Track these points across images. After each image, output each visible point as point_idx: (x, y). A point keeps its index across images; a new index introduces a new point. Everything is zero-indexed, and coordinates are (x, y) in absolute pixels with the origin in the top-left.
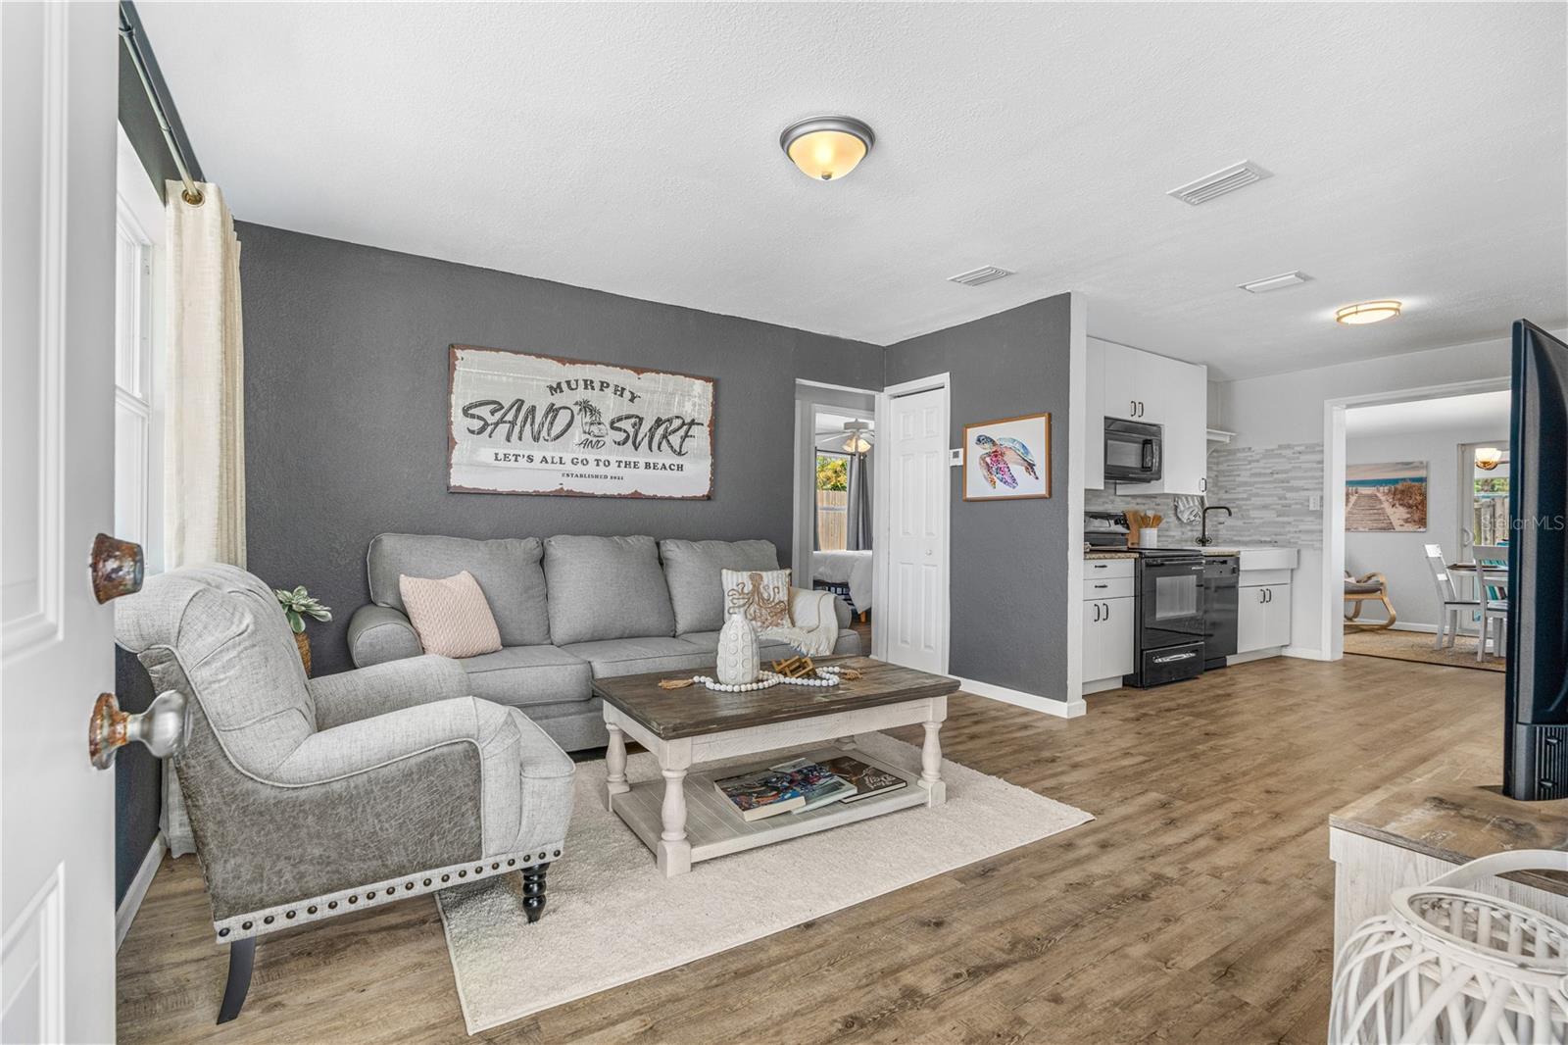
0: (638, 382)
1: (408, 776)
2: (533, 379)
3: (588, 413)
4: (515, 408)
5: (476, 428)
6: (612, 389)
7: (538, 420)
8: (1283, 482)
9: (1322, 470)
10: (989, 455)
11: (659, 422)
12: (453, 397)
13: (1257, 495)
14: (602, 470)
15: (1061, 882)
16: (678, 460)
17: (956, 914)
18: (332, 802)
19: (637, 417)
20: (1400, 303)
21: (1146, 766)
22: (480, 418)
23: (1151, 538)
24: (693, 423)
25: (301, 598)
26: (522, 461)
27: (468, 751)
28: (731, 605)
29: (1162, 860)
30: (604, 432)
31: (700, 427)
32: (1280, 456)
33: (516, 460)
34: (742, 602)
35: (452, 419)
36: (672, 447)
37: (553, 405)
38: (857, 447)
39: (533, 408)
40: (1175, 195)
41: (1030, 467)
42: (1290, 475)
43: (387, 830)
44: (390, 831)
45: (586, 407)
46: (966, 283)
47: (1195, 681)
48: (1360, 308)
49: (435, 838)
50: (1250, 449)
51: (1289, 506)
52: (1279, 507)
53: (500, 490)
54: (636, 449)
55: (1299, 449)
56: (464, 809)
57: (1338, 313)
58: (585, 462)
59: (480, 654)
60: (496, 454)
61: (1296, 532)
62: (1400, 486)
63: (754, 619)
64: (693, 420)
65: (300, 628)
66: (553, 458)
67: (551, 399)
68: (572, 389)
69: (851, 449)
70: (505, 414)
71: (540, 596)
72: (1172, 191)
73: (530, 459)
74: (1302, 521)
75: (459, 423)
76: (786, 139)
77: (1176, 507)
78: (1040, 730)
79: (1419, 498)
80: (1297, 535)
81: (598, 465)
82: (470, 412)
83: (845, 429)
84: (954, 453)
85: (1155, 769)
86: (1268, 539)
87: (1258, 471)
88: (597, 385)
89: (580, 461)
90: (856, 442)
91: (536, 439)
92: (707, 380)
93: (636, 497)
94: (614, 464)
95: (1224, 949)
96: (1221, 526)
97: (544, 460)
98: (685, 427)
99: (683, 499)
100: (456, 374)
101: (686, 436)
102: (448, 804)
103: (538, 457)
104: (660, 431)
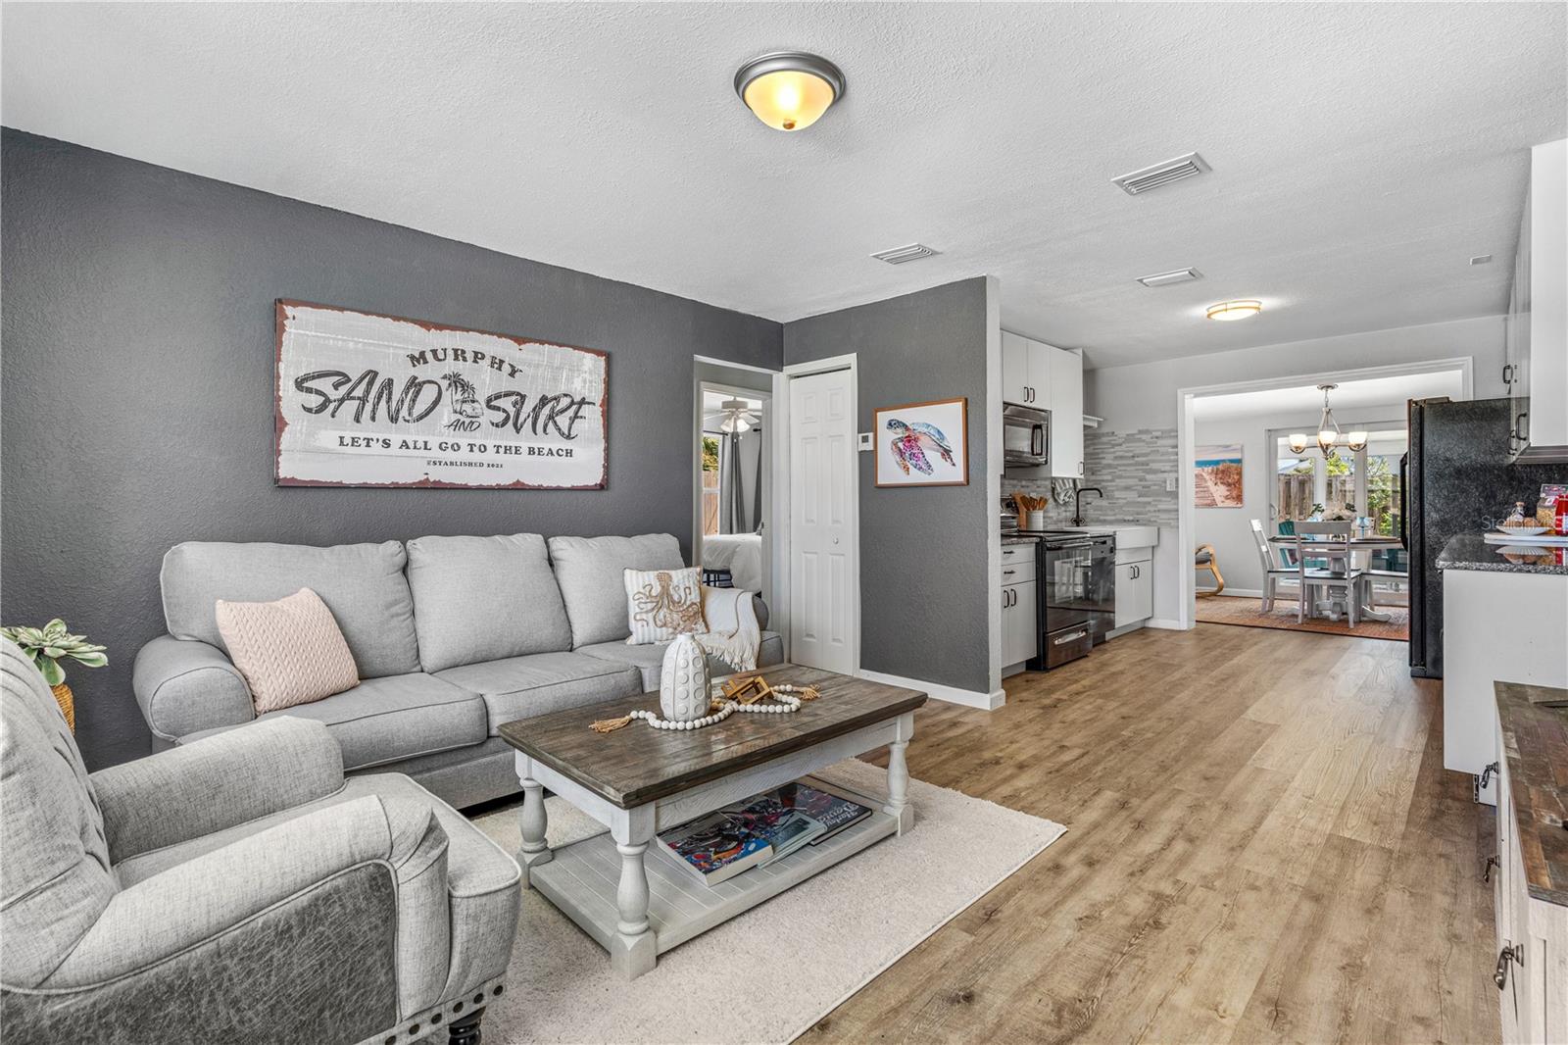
0: (518, 354)
1: (283, 933)
2: (388, 347)
3: (459, 389)
4: (367, 380)
5: (313, 405)
6: (487, 361)
7: (396, 396)
8: (1143, 465)
9: (1177, 454)
10: (901, 439)
11: (544, 401)
12: (282, 366)
13: (1120, 477)
14: (476, 456)
15: (1069, 917)
16: (566, 445)
17: (982, 980)
18: (156, 1000)
19: (518, 394)
20: (1260, 303)
21: (1085, 760)
22: (319, 393)
23: (1039, 520)
24: (583, 402)
25: (57, 636)
26: (376, 447)
27: (375, 879)
28: (638, 610)
29: (1151, 873)
30: (479, 411)
31: (591, 406)
32: (1140, 440)
33: (368, 445)
34: (650, 606)
35: (281, 393)
36: (560, 429)
37: (415, 378)
38: (735, 427)
39: (390, 382)
40: (1120, 183)
41: (946, 453)
42: (1150, 458)
43: (250, 1020)
44: (255, 1020)
45: (456, 381)
46: (888, 261)
47: (1087, 659)
48: (1230, 306)
49: (327, 1014)
50: (1113, 433)
51: (1149, 487)
52: (1140, 488)
53: (346, 482)
54: (518, 431)
55: (1155, 434)
56: (369, 961)
57: (1208, 310)
58: (456, 447)
59: (332, 695)
60: (341, 438)
61: (1155, 511)
62: (1221, 467)
63: (665, 625)
64: (584, 398)
65: (57, 679)
66: (415, 442)
67: (413, 372)
68: (440, 360)
69: (729, 429)
70: (353, 389)
71: (404, 614)
72: (1116, 179)
73: (387, 444)
74: (1160, 501)
75: (291, 400)
76: (741, 79)
77: (1053, 489)
78: (970, 727)
79: (1236, 477)
80: (1157, 514)
81: (472, 450)
82: (305, 385)
83: (723, 408)
84: (863, 437)
85: (1097, 763)
86: (1131, 518)
87: (1121, 454)
88: (470, 356)
89: (449, 446)
90: (735, 422)
91: (394, 419)
92: (599, 353)
93: (518, 487)
94: (491, 450)
95: (1261, 980)
96: (1088, 506)
97: (405, 445)
98: (574, 407)
99: (573, 489)
100: (285, 337)
101: (576, 416)
102: (346, 961)
103: (395, 441)
104: (546, 411)
